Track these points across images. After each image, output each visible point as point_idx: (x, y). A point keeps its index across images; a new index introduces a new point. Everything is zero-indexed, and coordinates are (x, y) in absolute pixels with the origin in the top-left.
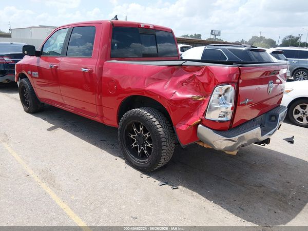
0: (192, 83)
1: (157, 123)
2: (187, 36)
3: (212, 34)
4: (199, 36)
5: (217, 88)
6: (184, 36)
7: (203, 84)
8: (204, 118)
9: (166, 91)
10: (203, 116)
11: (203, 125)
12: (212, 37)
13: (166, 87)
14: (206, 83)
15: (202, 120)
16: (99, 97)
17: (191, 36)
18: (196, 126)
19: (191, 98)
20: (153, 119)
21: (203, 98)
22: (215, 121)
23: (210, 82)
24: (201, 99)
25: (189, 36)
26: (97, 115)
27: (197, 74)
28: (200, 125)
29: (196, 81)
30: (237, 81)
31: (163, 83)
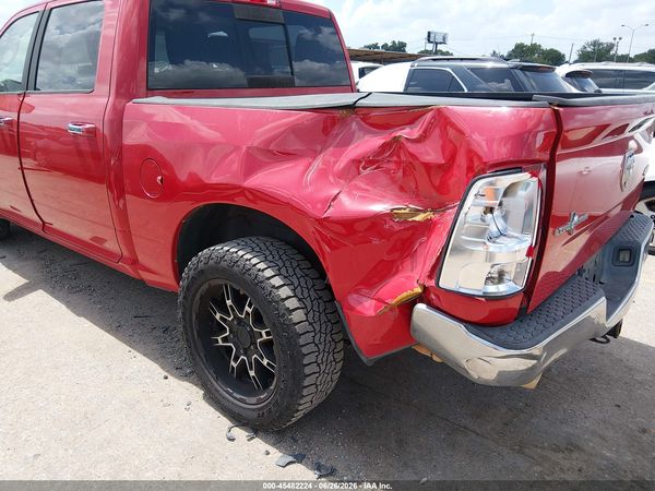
0: (392, 166)
1: (285, 292)
2: (375, 46)
3: (429, 41)
4: (403, 45)
5: (480, 183)
6: (369, 47)
7: (428, 166)
8: (433, 283)
9: (310, 190)
10: (430, 277)
11: (430, 304)
12: (430, 47)
13: (310, 176)
14: (440, 166)
15: (425, 289)
16: (121, 206)
17: (385, 46)
18: (407, 307)
19: (390, 215)
20: (273, 281)
21: (429, 215)
22: (471, 297)
23: (452, 159)
24: (420, 218)
25: (380, 45)
26: (121, 258)
27: (404, 133)
28: (421, 307)
29: (403, 158)
30: (546, 156)
31: (300, 165)
